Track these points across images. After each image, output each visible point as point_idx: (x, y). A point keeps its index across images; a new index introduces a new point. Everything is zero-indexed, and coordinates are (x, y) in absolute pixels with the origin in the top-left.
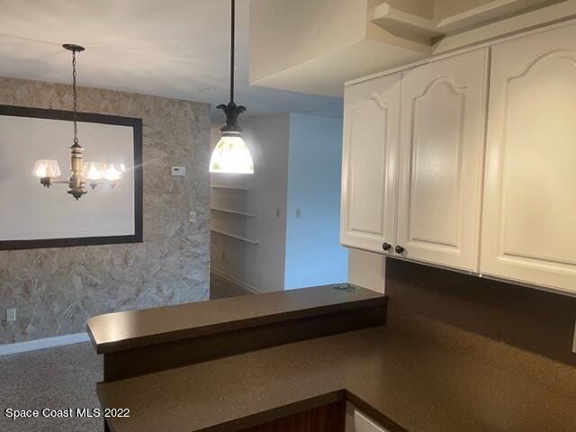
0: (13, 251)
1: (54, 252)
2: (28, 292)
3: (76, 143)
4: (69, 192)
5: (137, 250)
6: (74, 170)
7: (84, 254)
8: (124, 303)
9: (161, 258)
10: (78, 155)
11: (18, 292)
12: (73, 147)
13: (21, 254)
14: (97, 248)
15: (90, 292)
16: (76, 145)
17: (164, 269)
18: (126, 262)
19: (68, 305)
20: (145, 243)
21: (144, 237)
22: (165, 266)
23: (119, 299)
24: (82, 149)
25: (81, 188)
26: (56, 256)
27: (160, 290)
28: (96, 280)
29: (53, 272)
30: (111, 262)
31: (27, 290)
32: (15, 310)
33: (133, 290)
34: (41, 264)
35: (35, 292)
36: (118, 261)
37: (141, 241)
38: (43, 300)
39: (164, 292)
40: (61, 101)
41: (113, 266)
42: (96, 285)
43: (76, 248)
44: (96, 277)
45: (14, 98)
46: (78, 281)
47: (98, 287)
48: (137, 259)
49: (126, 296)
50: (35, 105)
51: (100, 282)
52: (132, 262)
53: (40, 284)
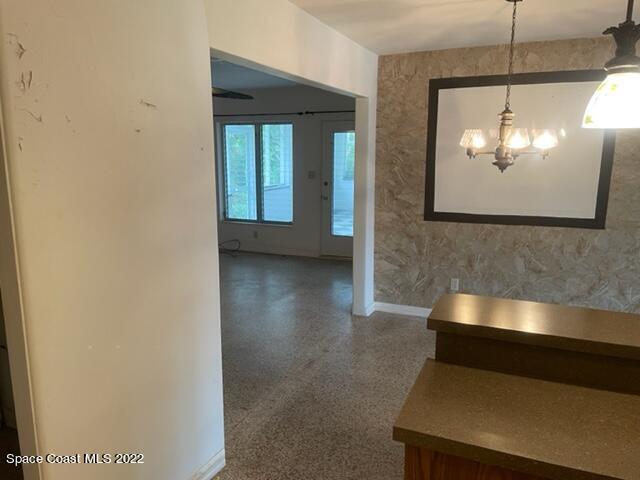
0: (461, 224)
1: (498, 229)
2: (471, 266)
3: (507, 108)
4: (494, 164)
5: (596, 237)
6: (501, 139)
7: (529, 235)
8: (572, 299)
9: (628, 252)
10: (507, 122)
11: (462, 263)
12: (504, 112)
13: (468, 227)
14: (546, 230)
15: (533, 278)
16: (507, 111)
17: (632, 267)
18: (579, 250)
19: (508, 286)
20: (608, 230)
21: (607, 222)
22: (633, 264)
23: (567, 292)
24: (513, 115)
25: (506, 158)
26: (501, 234)
27: (622, 293)
28: (540, 265)
29: (496, 249)
30: (561, 249)
31: (470, 264)
32: (458, 280)
33: (584, 287)
34: (485, 240)
35: (477, 266)
36: (570, 248)
37: (603, 228)
38: (484, 276)
39: (629, 297)
40: (524, 63)
41: (562, 252)
42: (540, 272)
43: (521, 227)
44: (540, 262)
45: (477, 67)
46: (520, 264)
47: (542, 274)
48: (594, 248)
49: (574, 292)
50: (496, 73)
51: (545, 269)
52: (587, 251)
53: (482, 260)
